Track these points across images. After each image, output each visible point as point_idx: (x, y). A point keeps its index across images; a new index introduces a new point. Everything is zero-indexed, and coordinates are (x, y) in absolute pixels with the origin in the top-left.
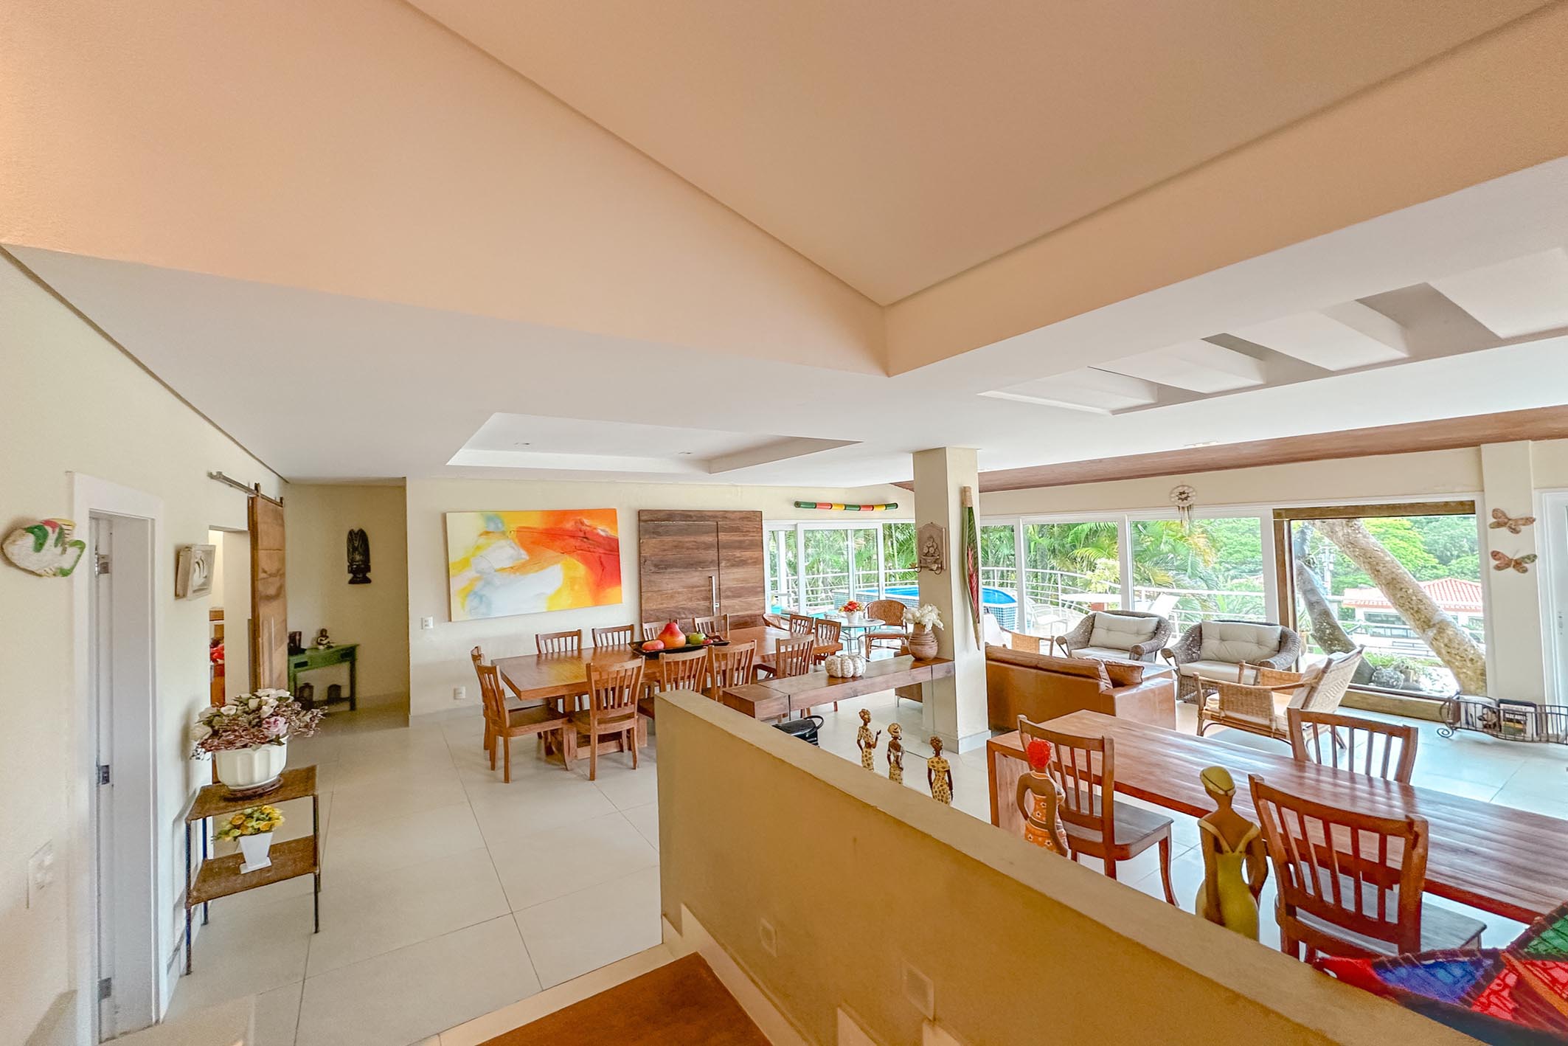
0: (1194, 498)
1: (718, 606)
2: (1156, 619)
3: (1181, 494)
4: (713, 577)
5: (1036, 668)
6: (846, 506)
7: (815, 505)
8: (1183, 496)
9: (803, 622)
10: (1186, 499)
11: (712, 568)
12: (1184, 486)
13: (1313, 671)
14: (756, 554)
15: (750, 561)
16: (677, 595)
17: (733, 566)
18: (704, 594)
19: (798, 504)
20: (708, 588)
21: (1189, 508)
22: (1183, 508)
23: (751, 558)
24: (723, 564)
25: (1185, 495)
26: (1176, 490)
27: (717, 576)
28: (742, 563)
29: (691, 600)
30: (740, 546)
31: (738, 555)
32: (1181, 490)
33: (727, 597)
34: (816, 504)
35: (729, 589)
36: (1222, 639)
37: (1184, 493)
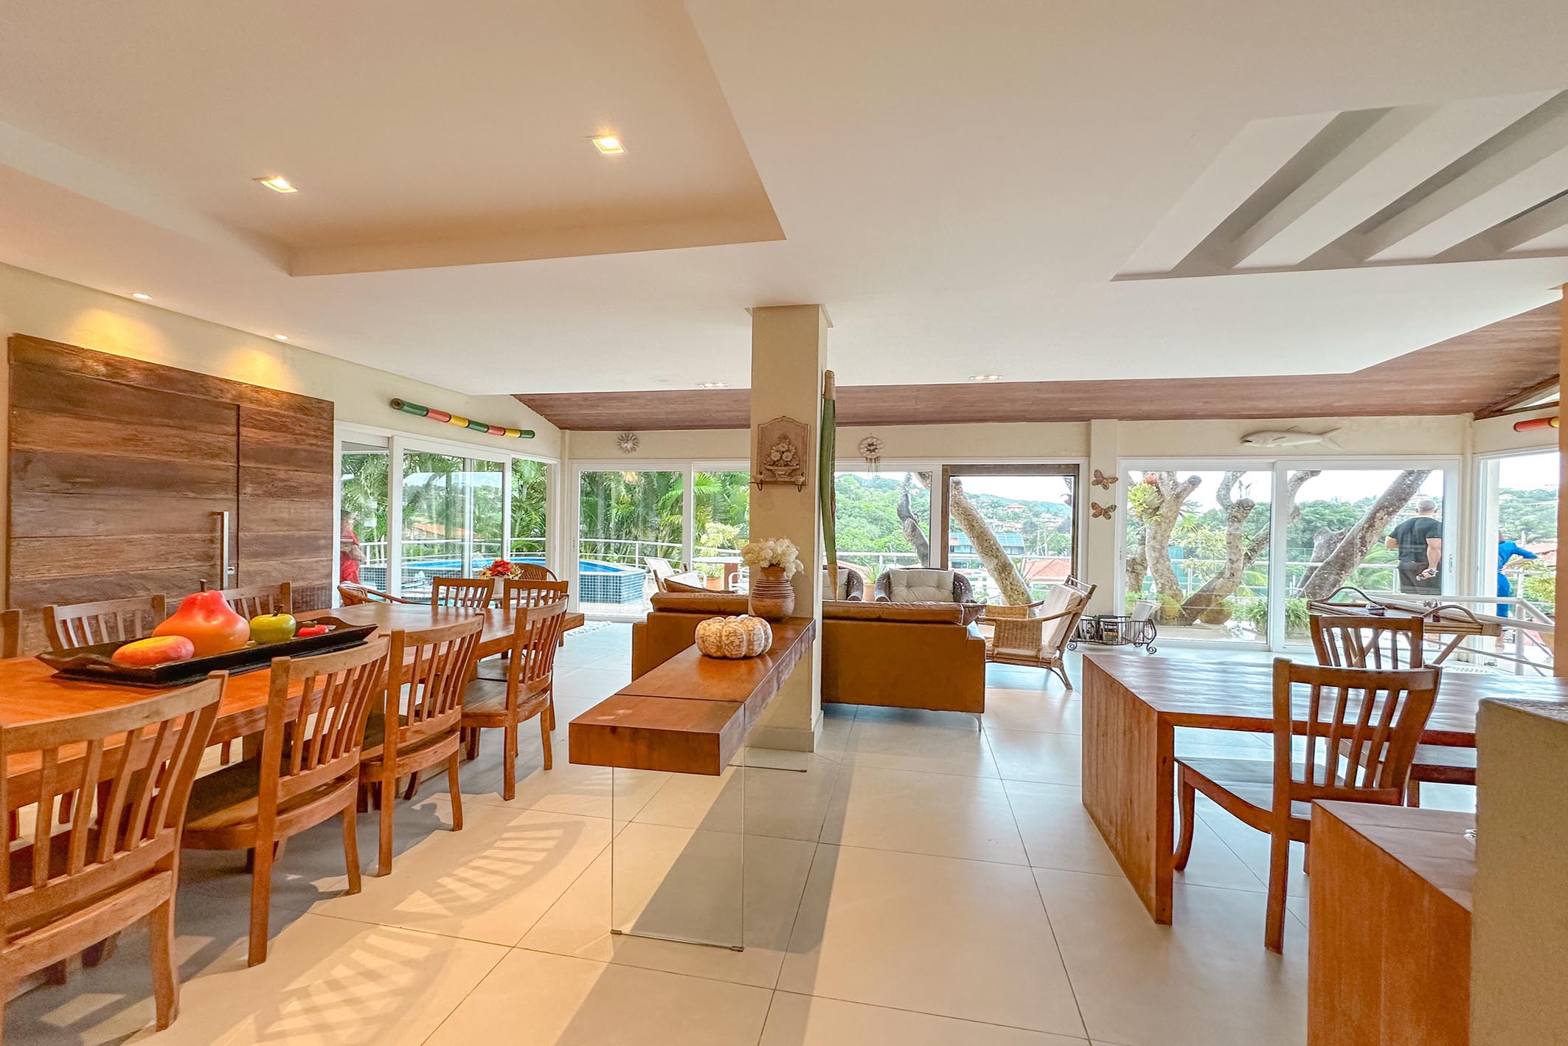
0: (881, 450)
1: (233, 572)
2: (847, 571)
3: (870, 445)
4: (226, 514)
5: (879, 619)
6: (470, 422)
7: (425, 411)
8: (871, 448)
9: (472, 590)
10: (874, 451)
11: (219, 496)
12: (873, 438)
13: (1076, 598)
14: (319, 478)
15: (305, 490)
16: (125, 547)
17: (270, 494)
18: (199, 549)
19: (397, 404)
20: (208, 536)
21: (877, 459)
22: (871, 459)
23: (308, 484)
24: (248, 489)
25: (874, 447)
26: (865, 442)
27: (235, 512)
28: (291, 492)
29: (163, 558)
30: (287, 457)
31: (282, 475)
32: (869, 441)
33: (255, 555)
34: (428, 410)
35: (259, 540)
36: (909, 586)
37: (872, 445)
